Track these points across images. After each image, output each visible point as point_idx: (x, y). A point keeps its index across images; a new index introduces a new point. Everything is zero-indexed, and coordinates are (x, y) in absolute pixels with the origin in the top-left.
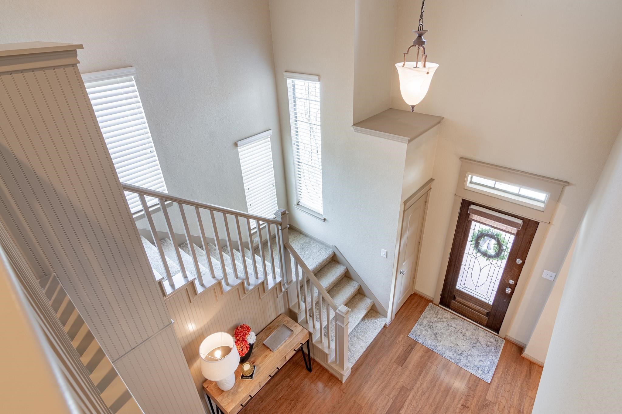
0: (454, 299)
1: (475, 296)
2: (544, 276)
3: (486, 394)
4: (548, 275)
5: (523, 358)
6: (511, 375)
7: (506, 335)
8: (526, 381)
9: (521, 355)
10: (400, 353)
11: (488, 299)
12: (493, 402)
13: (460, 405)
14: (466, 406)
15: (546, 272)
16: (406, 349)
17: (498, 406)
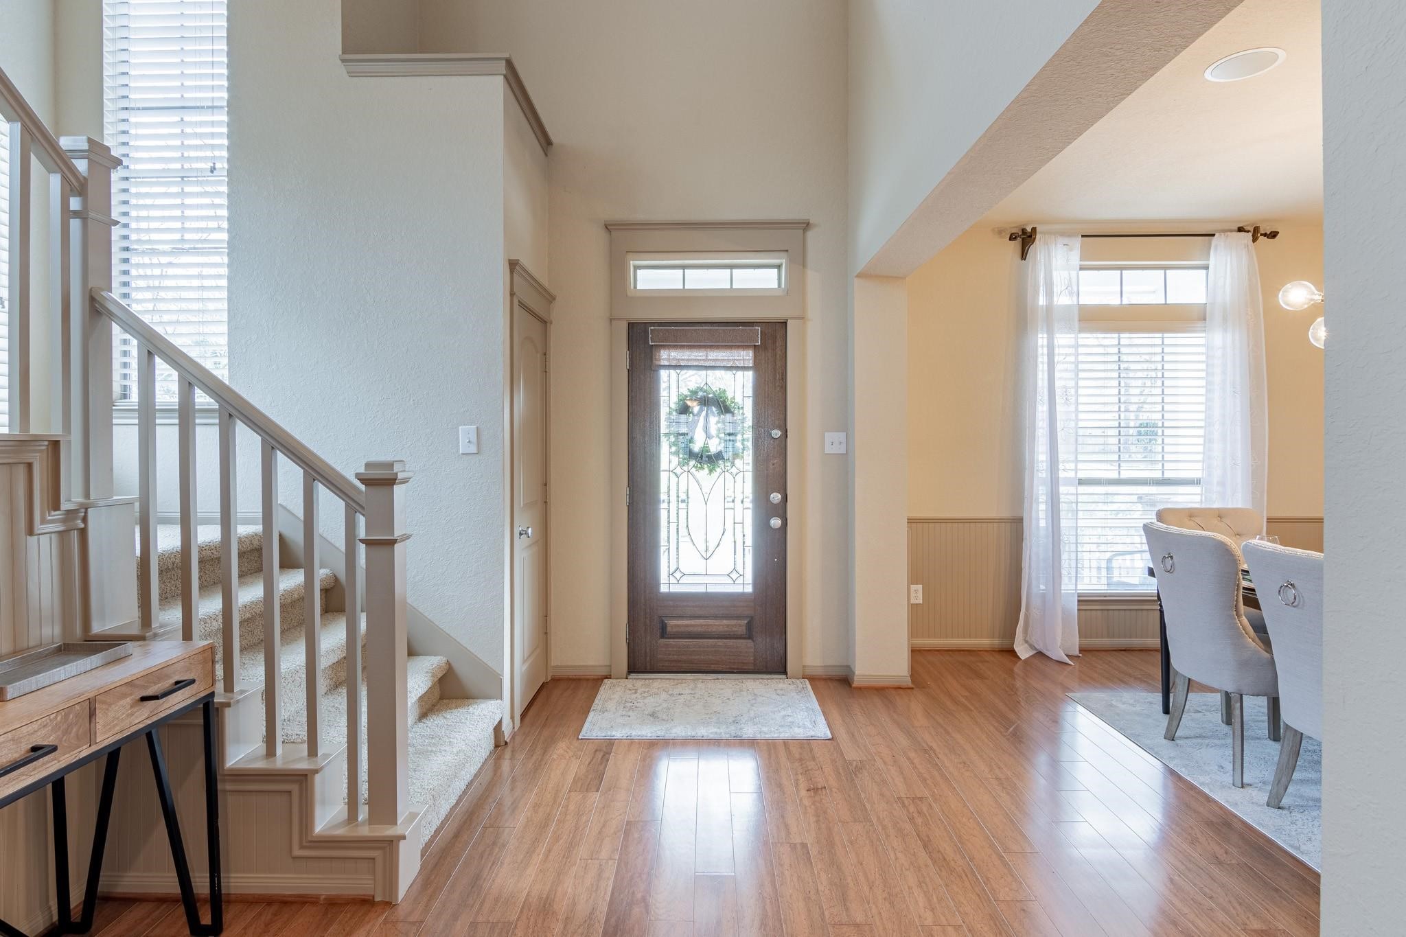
0: (664, 633)
1: (711, 589)
2: (829, 449)
3: (842, 754)
4: (834, 443)
5: (859, 688)
6: (859, 714)
7: (804, 667)
8: (894, 712)
9: (853, 686)
10: (577, 772)
11: (740, 581)
12: (865, 758)
13: (803, 793)
14: (817, 789)
15: (829, 436)
16: (589, 760)
17: (881, 760)
